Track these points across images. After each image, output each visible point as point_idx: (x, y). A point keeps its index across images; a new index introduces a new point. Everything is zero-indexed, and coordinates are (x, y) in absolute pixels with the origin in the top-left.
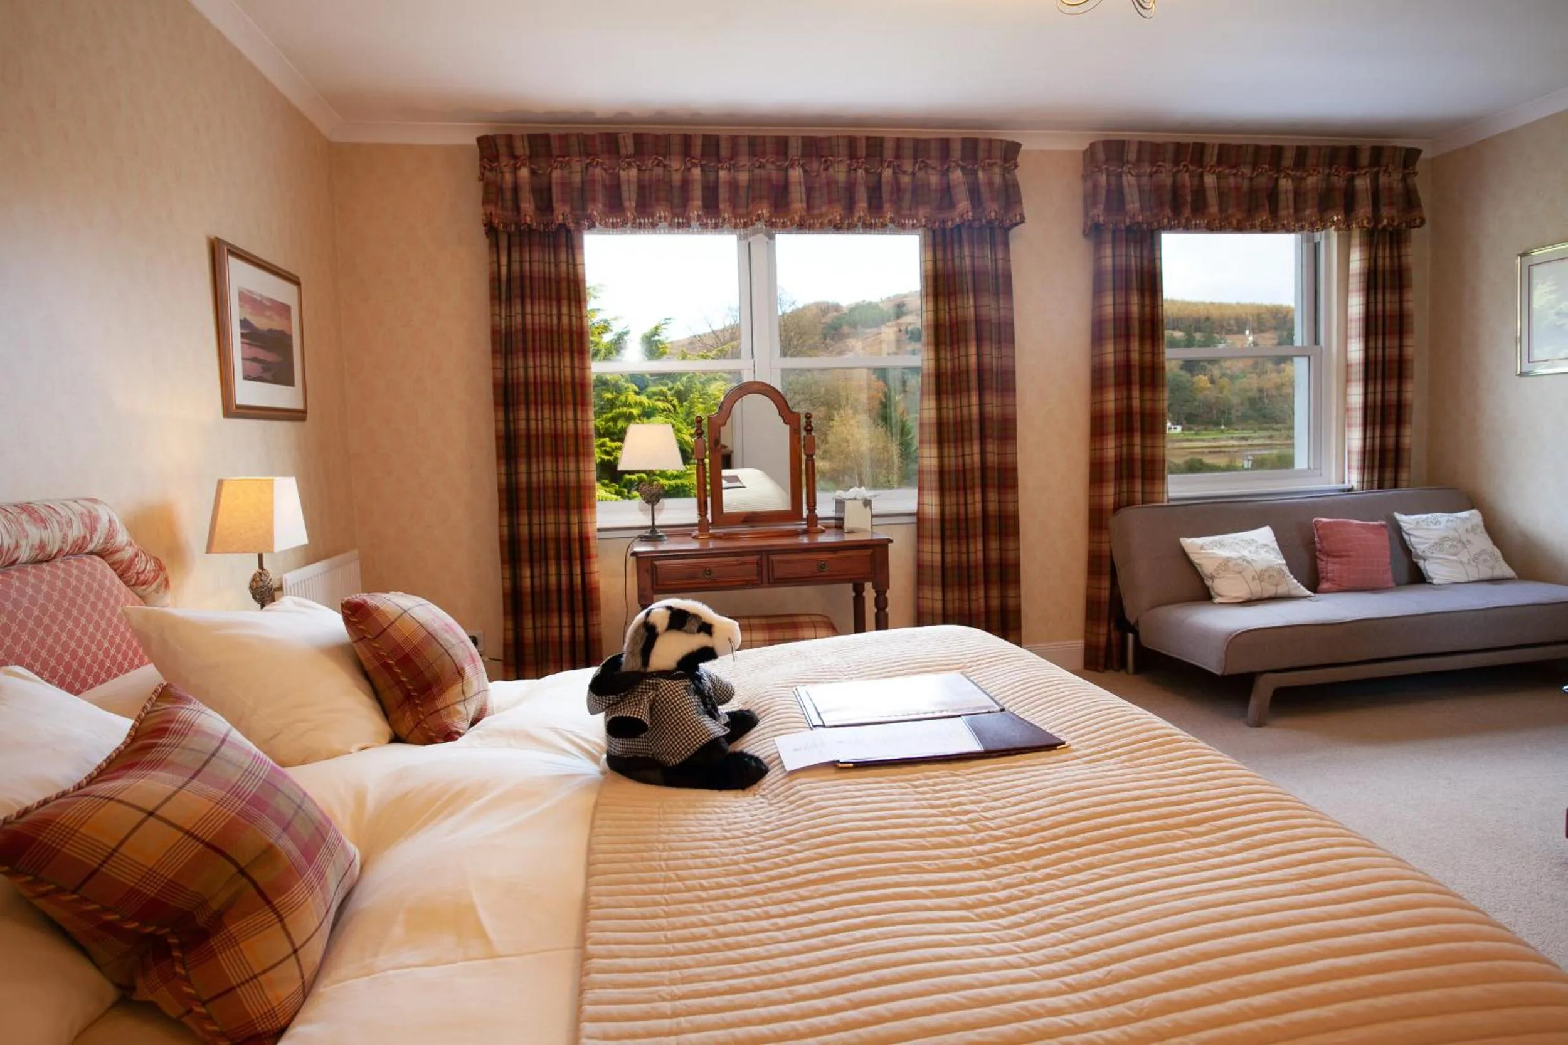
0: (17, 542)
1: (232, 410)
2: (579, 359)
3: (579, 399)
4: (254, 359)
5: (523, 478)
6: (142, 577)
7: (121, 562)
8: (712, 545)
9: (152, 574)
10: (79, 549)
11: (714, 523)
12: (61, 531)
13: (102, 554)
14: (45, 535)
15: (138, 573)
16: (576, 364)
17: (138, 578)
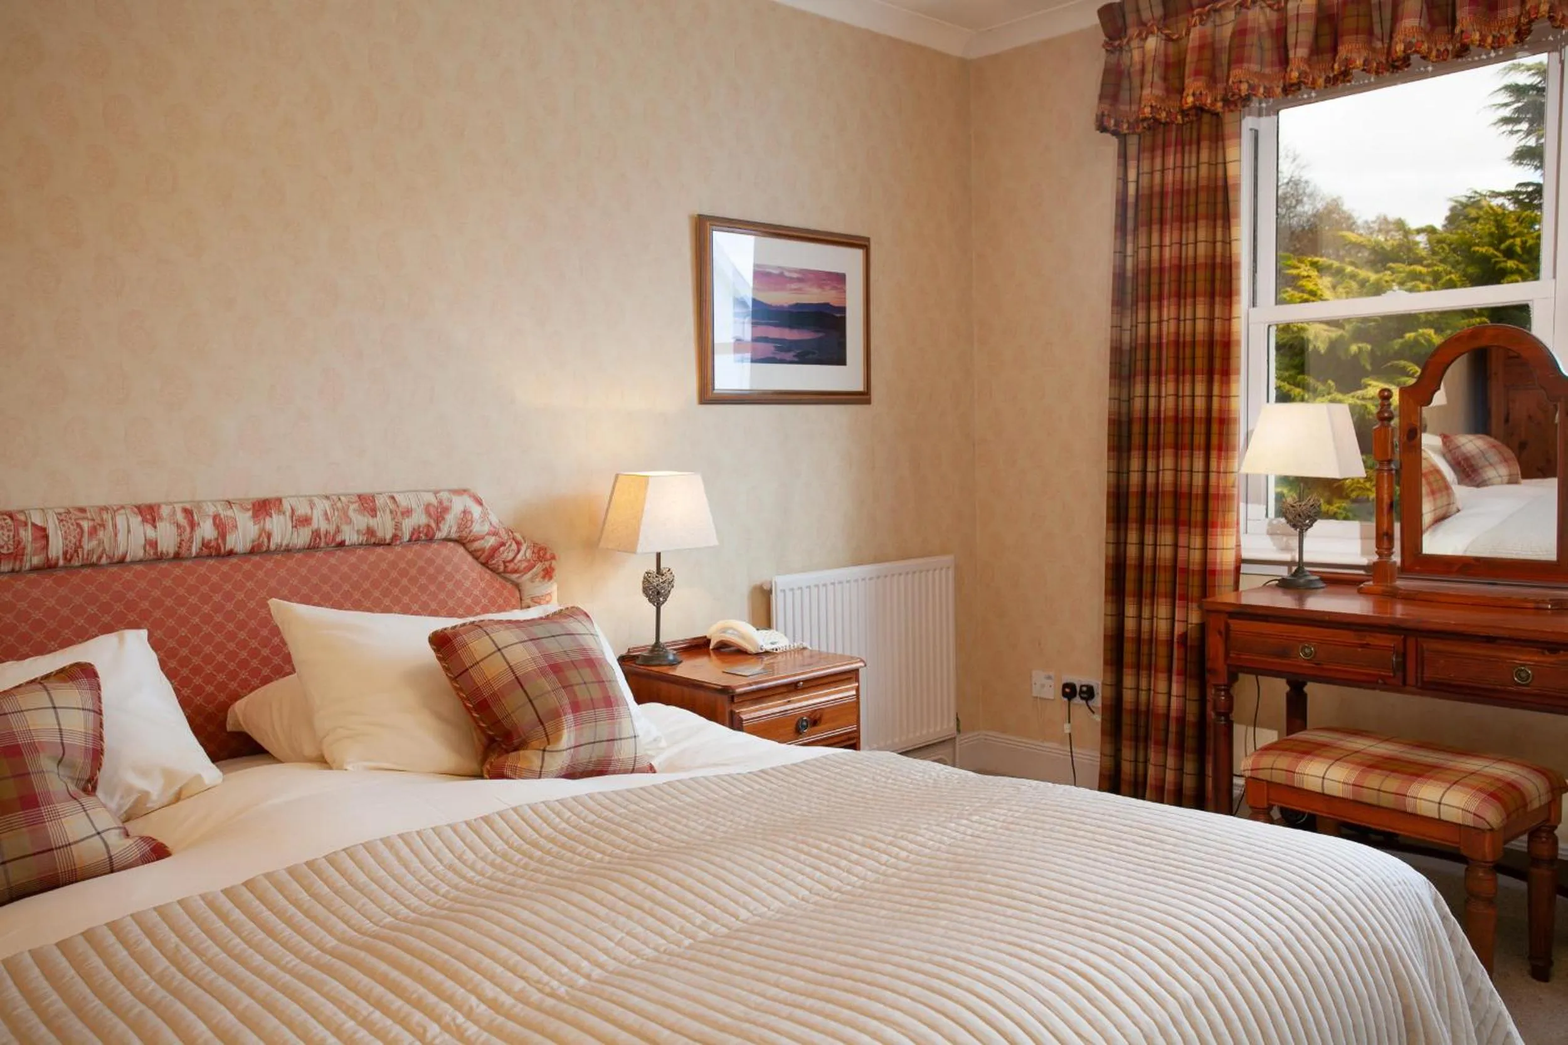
0: (338, 527)
1: (708, 396)
2: (1224, 304)
3: (1217, 365)
4: (766, 340)
5: (1135, 478)
6: (511, 566)
7: (483, 550)
8: (1399, 611)
9: (524, 565)
10: (425, 537)
11: (1405, 569)
12: (393, 519)
13: (461, 541)
14: (373, 522)
15: (504, 562)
16: (1217, 313)
17: (506, 567)
